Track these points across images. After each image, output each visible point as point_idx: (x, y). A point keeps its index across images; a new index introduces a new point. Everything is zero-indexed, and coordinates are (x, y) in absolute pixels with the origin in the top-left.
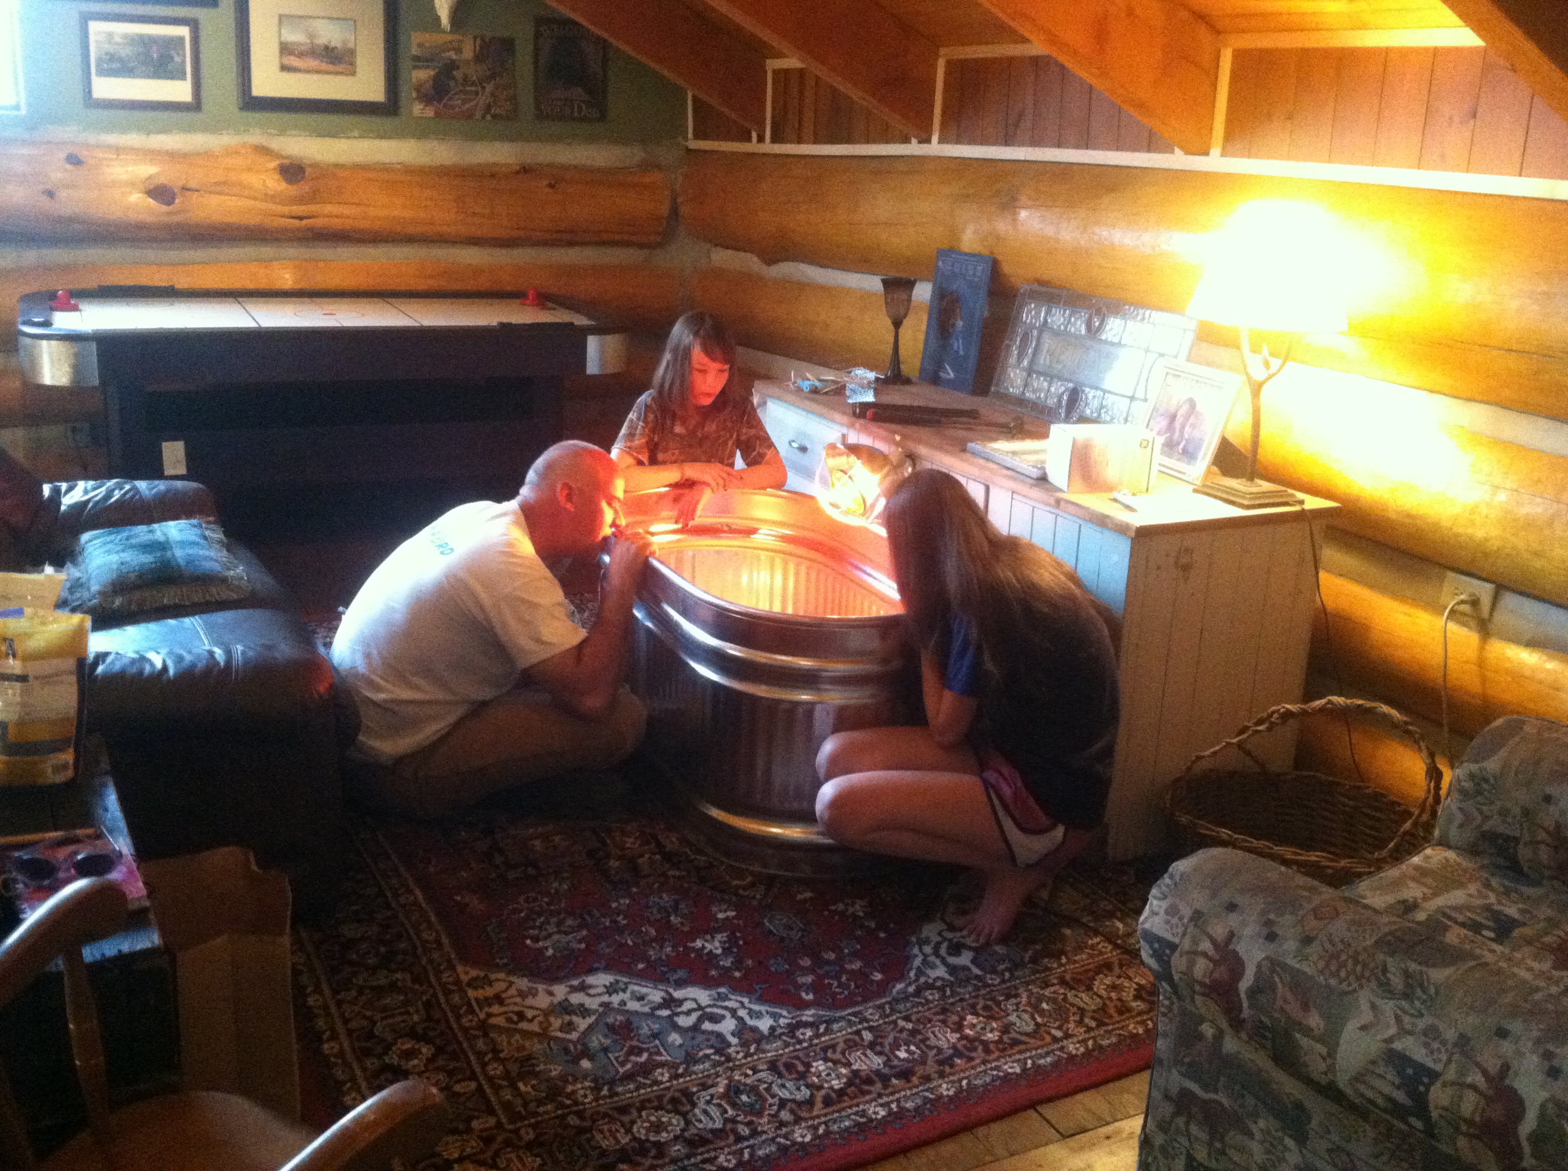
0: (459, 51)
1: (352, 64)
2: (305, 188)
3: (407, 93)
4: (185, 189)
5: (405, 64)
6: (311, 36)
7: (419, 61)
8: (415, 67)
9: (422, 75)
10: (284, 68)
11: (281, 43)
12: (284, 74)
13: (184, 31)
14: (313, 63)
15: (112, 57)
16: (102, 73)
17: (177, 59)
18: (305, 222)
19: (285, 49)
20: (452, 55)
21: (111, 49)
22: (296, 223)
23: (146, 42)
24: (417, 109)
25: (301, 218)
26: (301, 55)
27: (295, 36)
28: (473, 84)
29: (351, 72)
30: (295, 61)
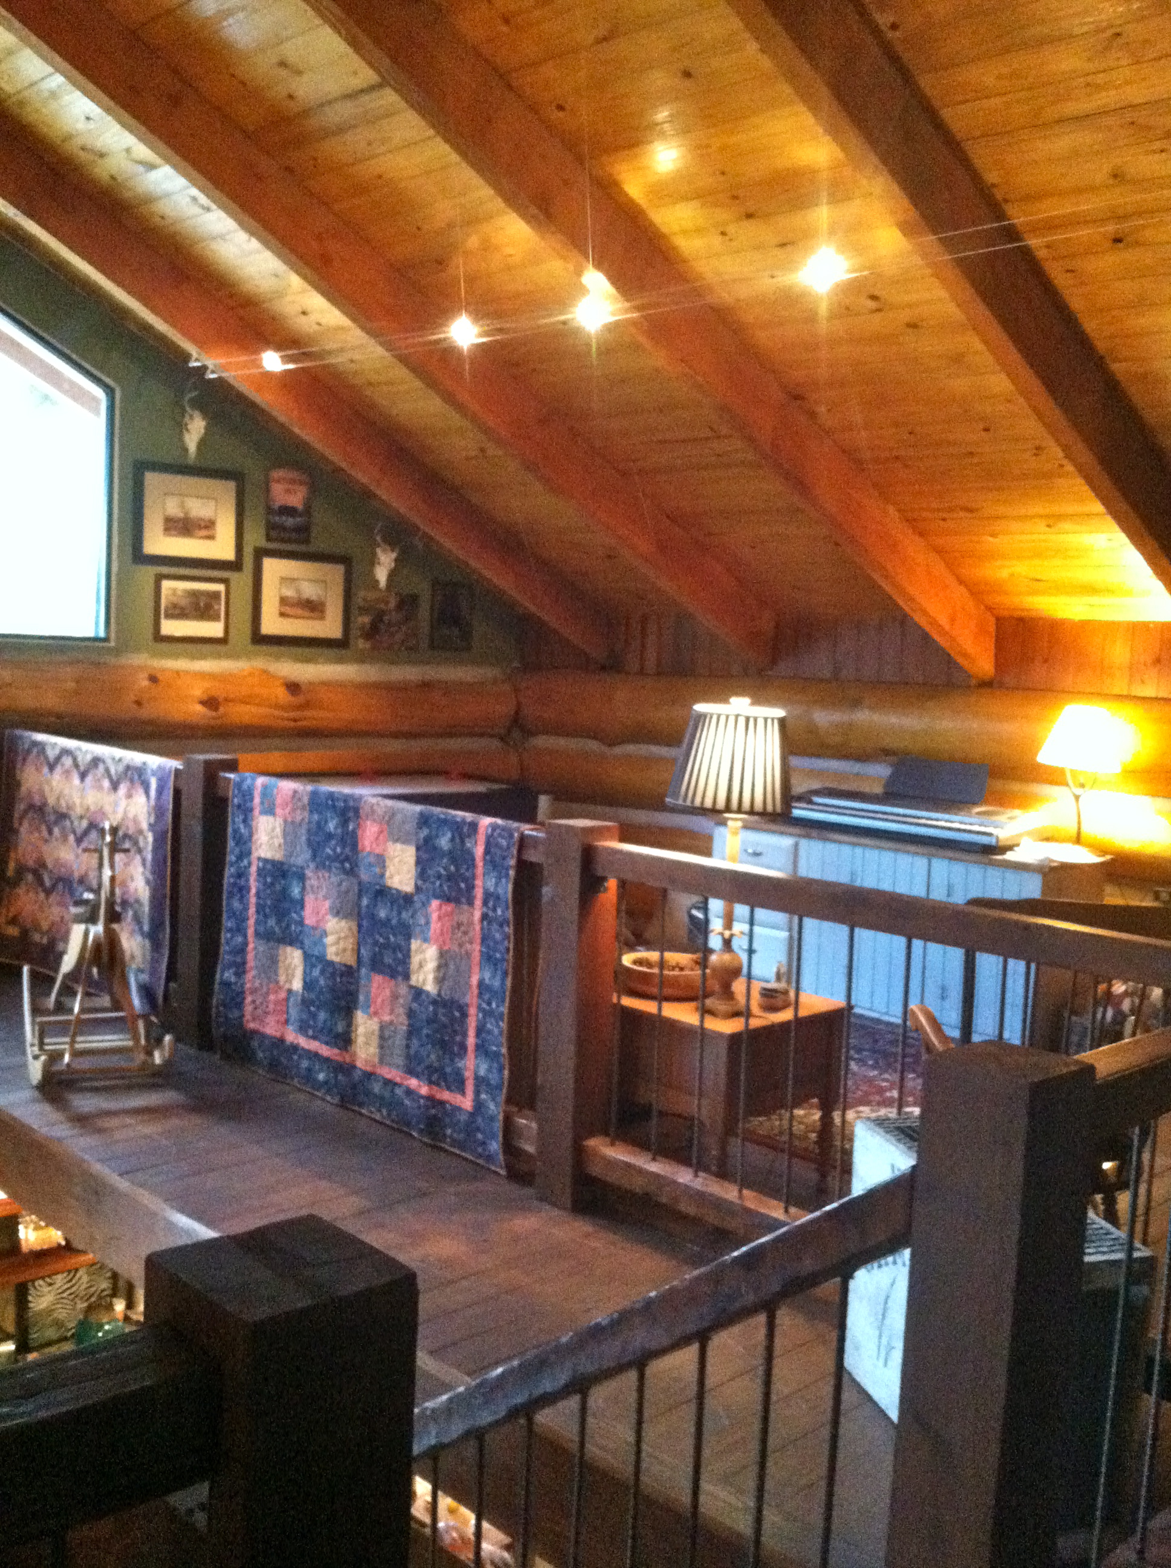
0: (387, 603)
1: (322, 612)
2: (300, 699)
3: (355, 632)
4: (226, 700)
5: (355, 611)
6: (298, 591)
7: (363, 610)
8: (361, 615)
9: (366, 620)
10: (282, 615)
11: (281, 597)
12: (281, 619)
13: (220, 587)
14: (299, 612)
15: (175, 606)
16: (169, 616)
17: (216, 607)
18: (299, 723)
19: (284, 601)
20: (382, 606)
21: (174, 599)
22: (292, 724)
23: (194, 594)
24: (361, 644)
25: (295, 720)
26: (292, 605)
27: (289, 593)
28: (395, 626)
29: (322, 618)
30: (288, 610)
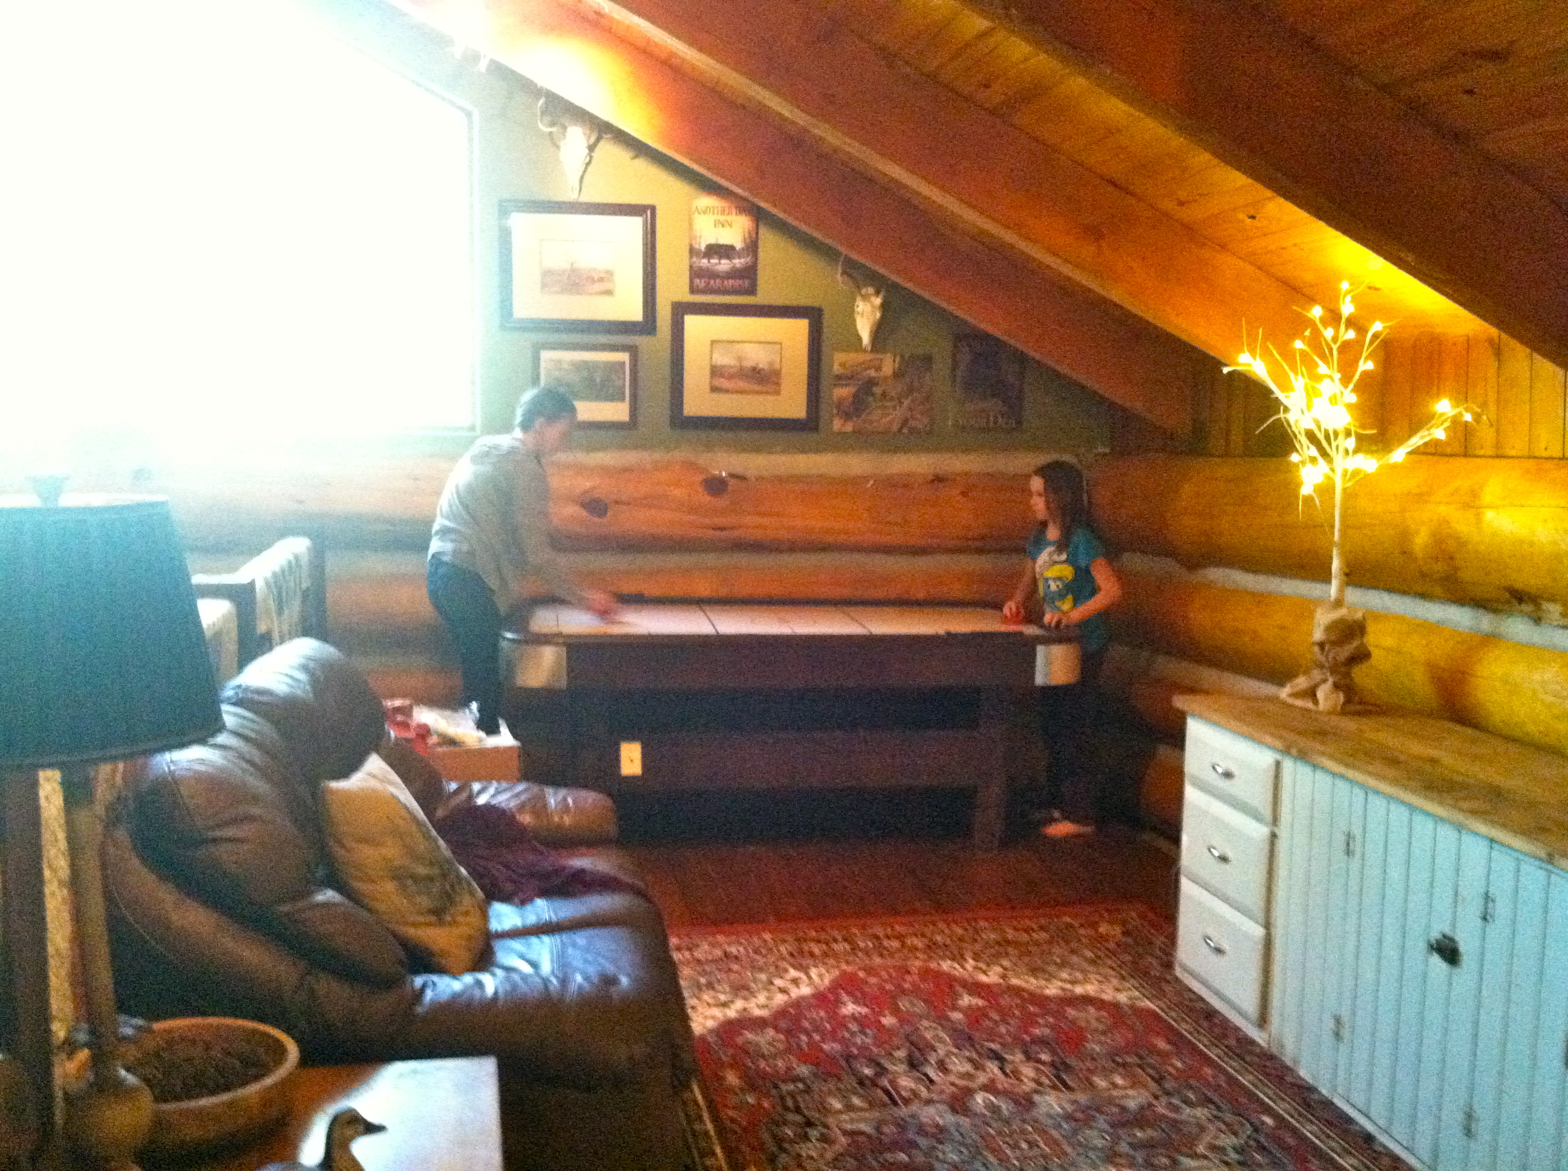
0: (878, 369)
1: (778, 384)
2: (727, 500)
3: (828, 409)
4: (617, 502)
5: (827, 382)
6: (740, 359)
7: (842, 380)
8: (837, 385)
9: (843, 392)
10: (714, 389)
11: (712, 366)
12: (715, 396)
13: (624, 357)
14: (742, 384)
17: (618, 382)
18: (725, 533)
19: (715, 372)
20: (872, 373)
22: (717, 534)
23: (591, 368)
24: (837, 424)
25: (721, 529)
26: (731, 377)
27: (725, 359)
28: (892, 399)
29: (777, 393)
30: (724, 383)
